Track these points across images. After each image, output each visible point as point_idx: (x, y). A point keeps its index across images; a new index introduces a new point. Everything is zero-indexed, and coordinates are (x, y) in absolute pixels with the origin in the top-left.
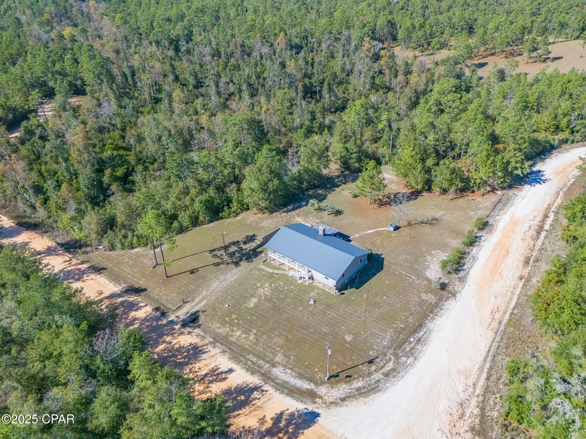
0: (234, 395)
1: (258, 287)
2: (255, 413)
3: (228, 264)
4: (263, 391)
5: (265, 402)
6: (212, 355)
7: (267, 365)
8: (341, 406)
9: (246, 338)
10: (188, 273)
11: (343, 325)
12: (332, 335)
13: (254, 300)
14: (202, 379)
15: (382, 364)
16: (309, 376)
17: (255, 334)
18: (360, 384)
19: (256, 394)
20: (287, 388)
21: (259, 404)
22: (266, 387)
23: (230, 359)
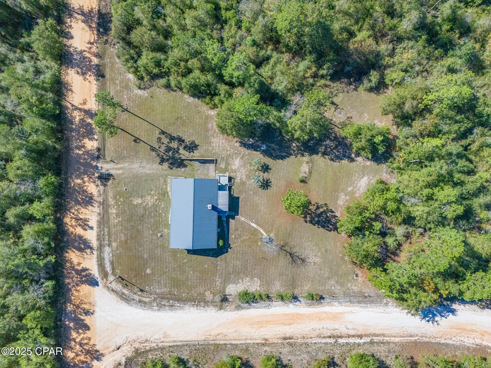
0: (81, 242)
1: (150, 194)
2: (80, 258)
3: (158, 155)
4: (92, 252)
5: (87, 258)
6: (94, 210)
7: (107, 242)
8: (109, 292)
9: (114, 218)
10: (133, 138)
11: (155, 263)
12: (144, 262)
13: (139, 201)
14: (78, 220)
15: (145, 296)
16: (115, 266)
17: (119, 221)
18: (126, 292)
19: (88, 251)
20: (101, 262)
21: (85, 256)
22: (95, 252)
23: (98, 221)
